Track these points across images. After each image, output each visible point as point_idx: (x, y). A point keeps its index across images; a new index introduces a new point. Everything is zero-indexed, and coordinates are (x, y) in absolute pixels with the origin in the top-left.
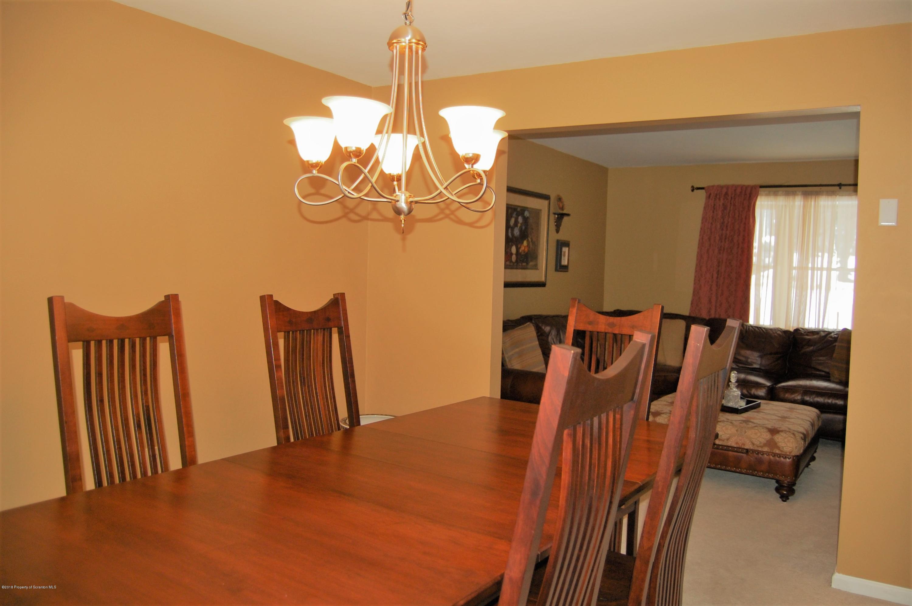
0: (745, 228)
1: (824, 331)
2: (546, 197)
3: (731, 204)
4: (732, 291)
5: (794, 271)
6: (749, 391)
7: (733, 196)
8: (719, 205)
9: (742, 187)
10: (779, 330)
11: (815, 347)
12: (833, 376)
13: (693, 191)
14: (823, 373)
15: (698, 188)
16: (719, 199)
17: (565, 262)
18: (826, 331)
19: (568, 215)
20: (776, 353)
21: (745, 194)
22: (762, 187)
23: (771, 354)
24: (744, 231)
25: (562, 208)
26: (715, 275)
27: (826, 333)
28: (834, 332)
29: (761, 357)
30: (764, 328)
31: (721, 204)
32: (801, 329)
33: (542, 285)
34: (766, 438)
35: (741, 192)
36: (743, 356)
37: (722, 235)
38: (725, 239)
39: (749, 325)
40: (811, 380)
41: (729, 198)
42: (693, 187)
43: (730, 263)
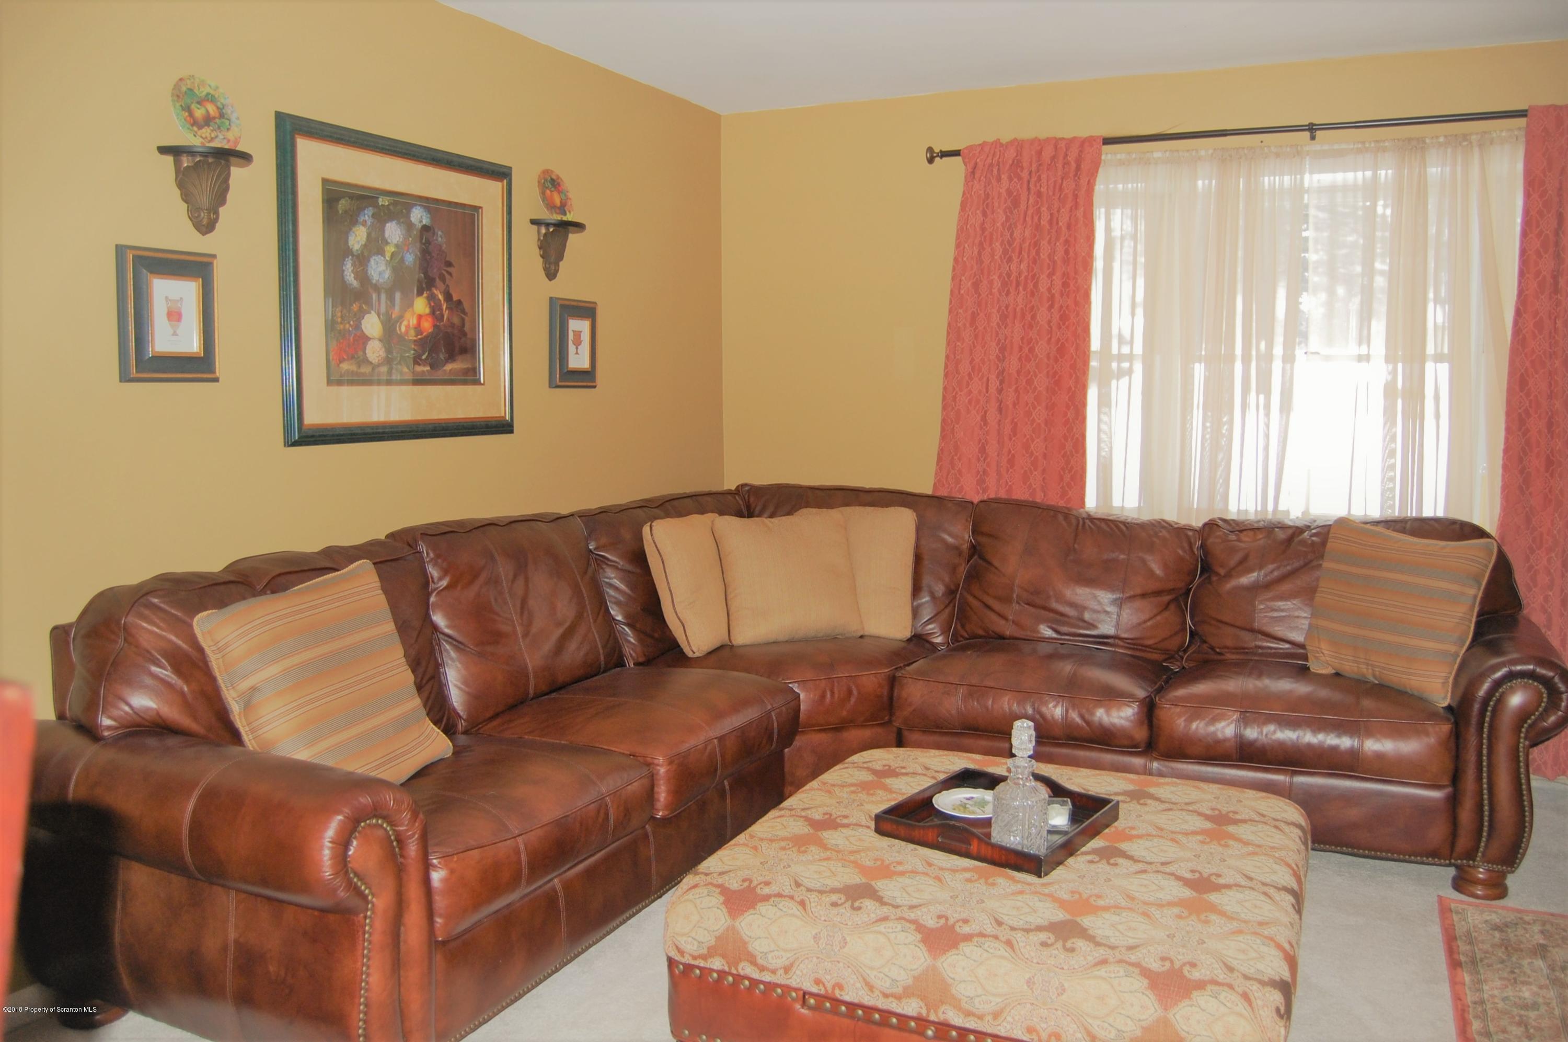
0: (1067, 252)
1: (1284, 527)
2: (500, 173)
3: (1029, 189)
4: (1039, 424)
5: (1197, 365)
6: (1087, 716)
7: (1034, 168)
8: (1000, 194)
9: (1056, 142)
10: (1164, 527)
11: (1262, 573)
12: (1316, 658)
13: (931, 161)
14: (1287, 646)
15: (944, 154)
16: (999, 180)
17: (579, 359)
18: (1290, 527)
19: (579, 226)
20: (1158, 593)
21: (1066, 164)
22: (1109, 141)
23: (1143, 596)
24: (1066, 261)
25: (562, 209)
26: (994, 384)
27: (1290, 532)
28: (1308, 527)
29: (1120, 603)
30: (1124, 523)
31: (1003, 191)
32: (1220, 523)
33: (503, 427)
34: (1143, 1017)
35: (1053, 158)
36: (1072, 605)
37: (1009, 275)
38: (1018, 285)
39: (1084, 515)
40: (1260, 675)
41: (1025, 174)
42: (930, 150)
43: (1031, 350)
